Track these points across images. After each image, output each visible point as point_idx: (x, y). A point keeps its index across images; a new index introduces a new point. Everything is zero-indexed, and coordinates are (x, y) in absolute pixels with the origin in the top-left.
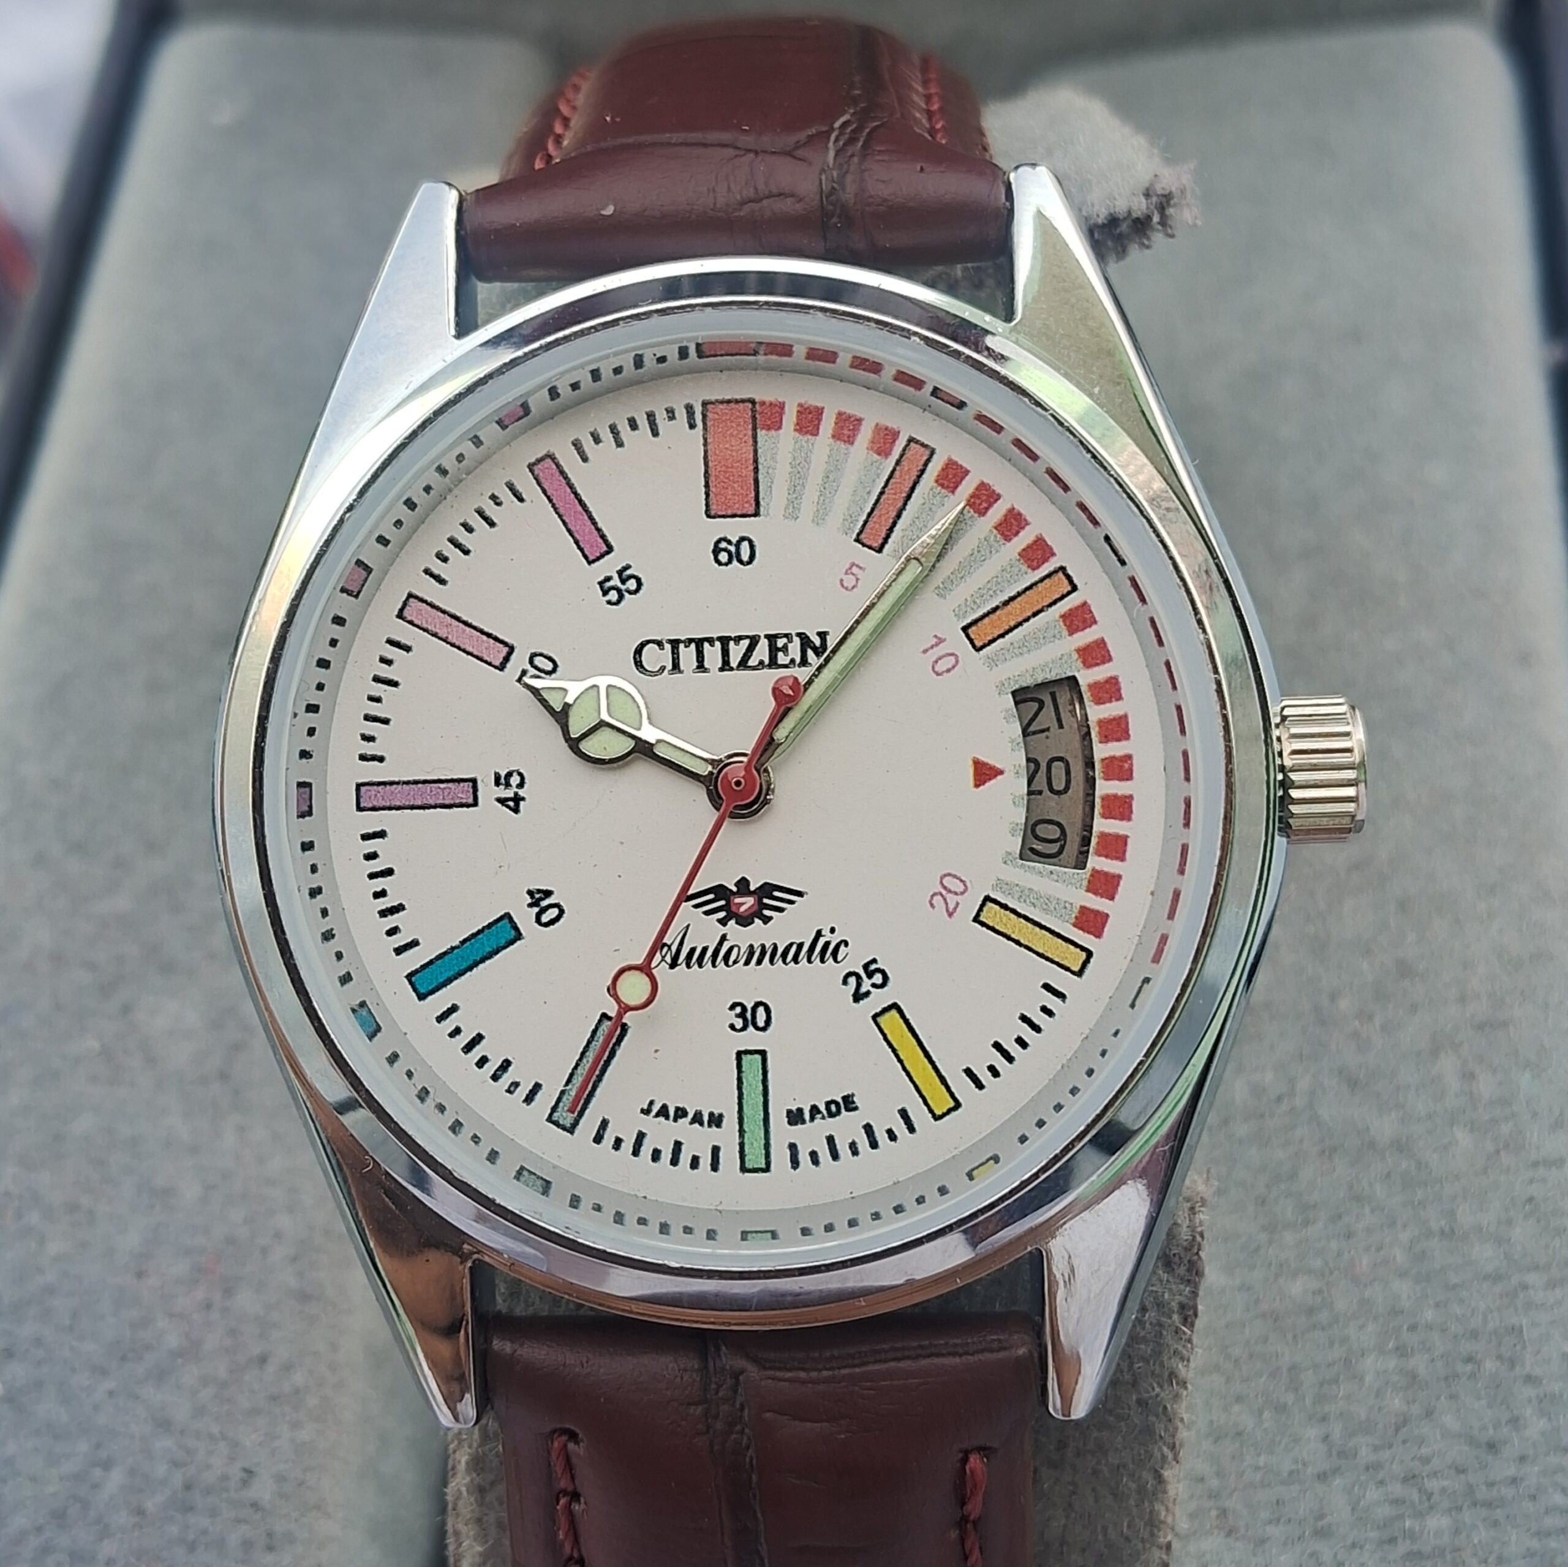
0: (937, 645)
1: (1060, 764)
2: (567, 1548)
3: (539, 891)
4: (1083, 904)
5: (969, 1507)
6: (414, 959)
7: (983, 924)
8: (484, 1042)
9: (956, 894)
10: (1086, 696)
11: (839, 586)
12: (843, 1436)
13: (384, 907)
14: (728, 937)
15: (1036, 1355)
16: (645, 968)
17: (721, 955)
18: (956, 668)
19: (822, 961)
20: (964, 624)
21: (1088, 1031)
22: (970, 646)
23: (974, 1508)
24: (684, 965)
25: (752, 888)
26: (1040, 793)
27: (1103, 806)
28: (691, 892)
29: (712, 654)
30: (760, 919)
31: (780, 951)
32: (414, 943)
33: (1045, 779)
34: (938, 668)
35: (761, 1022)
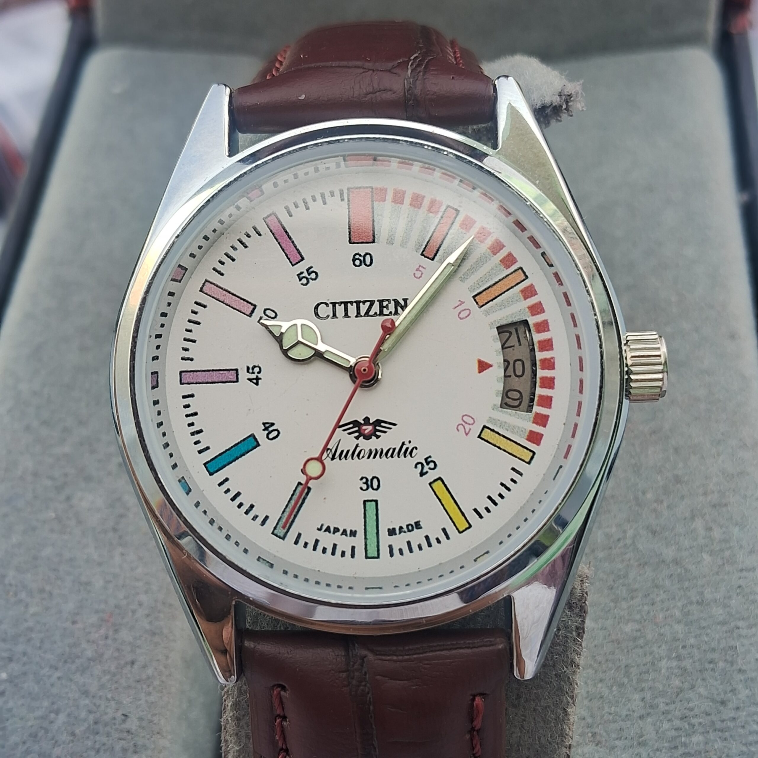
0: (460, 305)
1: (520, 362)
2: (280, 744)
3: (268, 423)
4: (531, 429)
5: (475, 723)
6: (208, 456)
7: (482, 439)
8: (241, 496)
9: (469, 424)
10: (532, 329)
11: (413, 276)
12: (414, 687)
13: (193, 431)
14: (359, 445)
15: (508, 648)
16: (319, 459)
17: (356, 453)
18: (470, 316)
19: (405, 457)
20: (474, 294)
21: (533, 490)
22: (476, 305)
23: (478, 724)
24: (338, 458)
25: (371, 422)
26: (510, 376)
27: (540, 382)
28: (341, 423)
29: (352, 309)
30: (375, 436)
31: (384, 452)
32: (208, 448)
33: (512, 370)
34: (461, 316)
35: (375, 486)
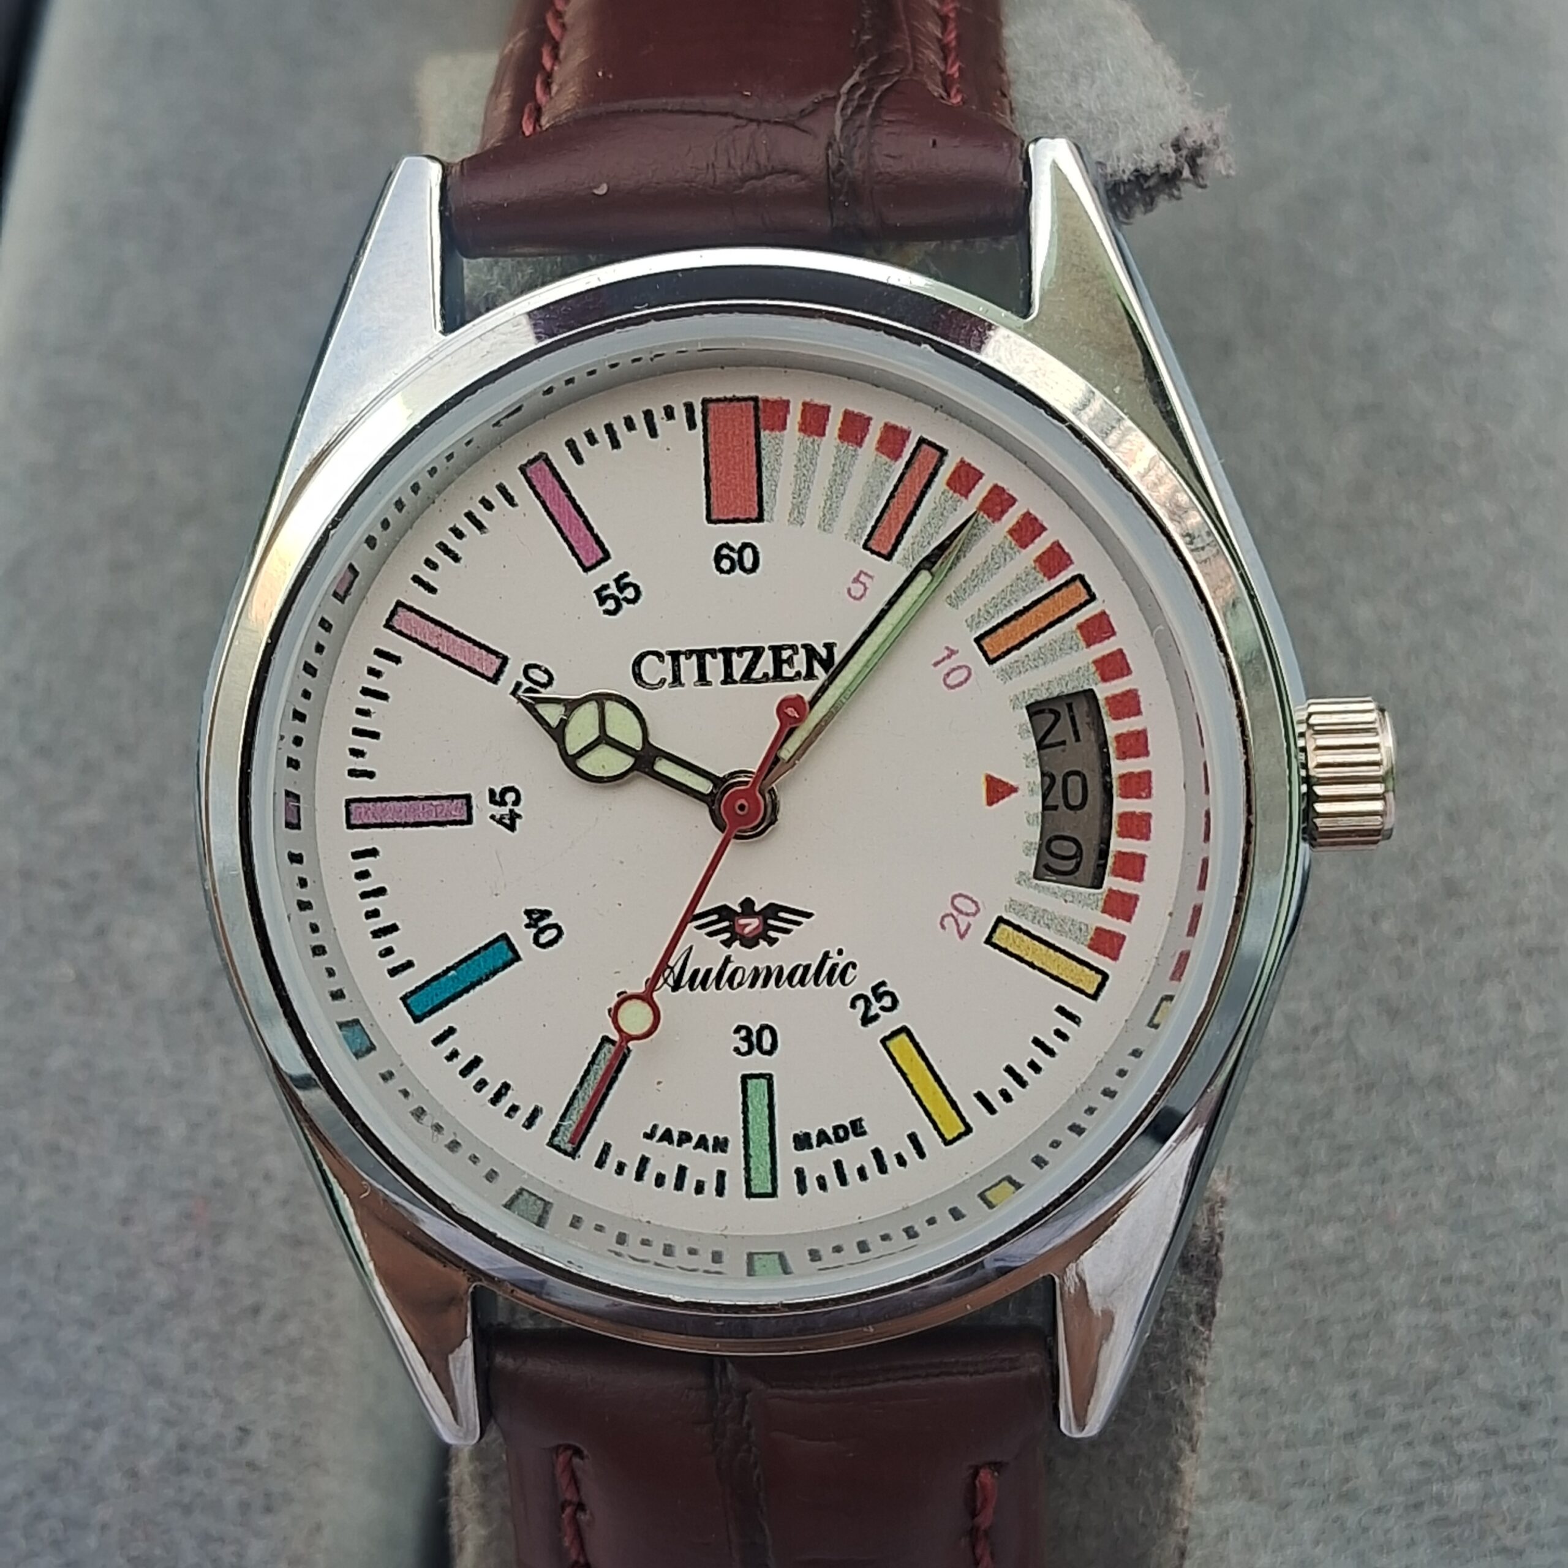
0: (949, 657)
1: (1078, 778)
2: (573, 1555)
3: (537, 911)
4: (1099, 925)
6: (408, 982)
7: (995, 946)
8: (482, 1065)
9: (967, 914)
10: (1104, 710)
11: (847, 595)
12: (851, 1455)
13: (376, 928)
14: (732, 959)
15: (1048, 1374)
16: (647, 997)
17: (725, 977)
18: (969, 682)
19: (830, 983)
20: (977, 635)
21: (1102, 1055)
22: (983, 659)
24: (687, 987)
25: (757, 908)
26: (1055, 808)
27: (1120, 825)
28: (698, 910)
29: (715, 667)
30: (765, 940)
31: (786, 973)
32: (409, 964)
33: (1061, 794)
34: (949, 681)
35: (767, 1046)
